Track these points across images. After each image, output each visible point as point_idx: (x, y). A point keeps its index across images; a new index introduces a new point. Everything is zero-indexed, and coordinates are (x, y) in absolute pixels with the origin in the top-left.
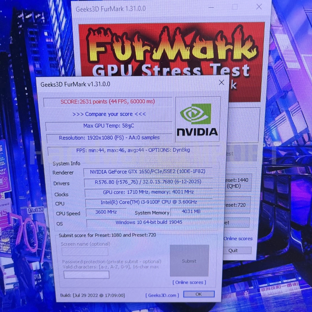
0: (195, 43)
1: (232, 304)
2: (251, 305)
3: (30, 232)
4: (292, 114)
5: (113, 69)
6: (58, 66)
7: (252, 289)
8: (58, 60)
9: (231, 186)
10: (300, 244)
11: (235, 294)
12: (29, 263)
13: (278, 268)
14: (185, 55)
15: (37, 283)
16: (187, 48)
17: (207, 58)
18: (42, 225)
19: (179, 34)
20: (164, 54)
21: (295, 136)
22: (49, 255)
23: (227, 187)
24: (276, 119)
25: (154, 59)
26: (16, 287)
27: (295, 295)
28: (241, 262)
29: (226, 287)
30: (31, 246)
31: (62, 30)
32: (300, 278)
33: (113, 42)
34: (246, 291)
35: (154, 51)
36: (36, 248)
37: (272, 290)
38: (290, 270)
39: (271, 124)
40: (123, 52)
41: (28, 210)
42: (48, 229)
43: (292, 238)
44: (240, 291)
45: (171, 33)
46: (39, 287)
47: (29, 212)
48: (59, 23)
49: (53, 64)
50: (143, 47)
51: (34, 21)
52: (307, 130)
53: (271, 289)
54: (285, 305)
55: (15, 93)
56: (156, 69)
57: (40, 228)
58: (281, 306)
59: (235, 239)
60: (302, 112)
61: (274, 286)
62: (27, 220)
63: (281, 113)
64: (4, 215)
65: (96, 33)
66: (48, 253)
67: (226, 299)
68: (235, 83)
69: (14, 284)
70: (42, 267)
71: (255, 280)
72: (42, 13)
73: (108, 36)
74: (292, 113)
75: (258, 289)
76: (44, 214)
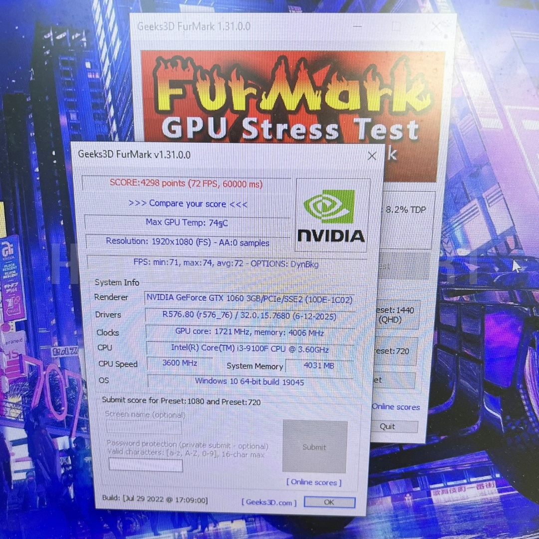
0: (331, 83)
1: (385, 515)
2: (416, 517)
3: (55, 388)
4: (489, 204)
5: (195, 124)
6: (107, 117)
7: (419, 491)
8: (106, 108)
9: (385, 320)
10: (499, 419)
11: (389, 499)
12: (52, 438)
13: (462, 458)
14: (314, 103)
15: (65, 471)
16: (317, 92)
17: (350, 109)
18: (75, 377)
19: (305, 69)
20: (280, 101)
21: (493, 240)
22: (84, 426)
23: (379, 320)
24: (462, 211)
25: (263, 108)
26: (31, 476)
27: (490, 503)
28: (400, 445)
29: (375, 487)
30: (56, 410)
31: (114, 59)
32: (498, 476)
33: (195, 80)
34: (408, 495)
35: (263, 97)
36: (65, 414)
37: (451, 495)
38: (481, 461)
39: (452, 220)
40: (213, 98)
41: (53, 351)
42: (85, 383)
43: (486, 407)
44: (398, 494)
45: (292, 67)
46: (68, 478)
47: (54, 355)
48: (110, 48)
49: (98, 114)
50: (245, 88)
51: (70, 45)
52: (512, 231)
53: (449, 491)
54: (473, 519)
55: (35, 160)
56: (266, 125)
57: (71, 381)
58: (465, 521)
59: (391, 407)
60: (505, 201)
61: (455, 487)
62: (51, 367)
63: (470, 202)
64: (14, 359)
65: (169, 64)
66: (84, 423)
67: (375, 506)
68: (395, 151)
69: (28, 471)
70: (73, 446)
71: (422, 477)
72: (83, 32)
73: (189, 71)
74: (488, 202)
75: (427, 492)
76: (79, 358)
